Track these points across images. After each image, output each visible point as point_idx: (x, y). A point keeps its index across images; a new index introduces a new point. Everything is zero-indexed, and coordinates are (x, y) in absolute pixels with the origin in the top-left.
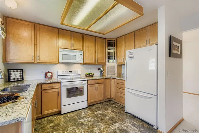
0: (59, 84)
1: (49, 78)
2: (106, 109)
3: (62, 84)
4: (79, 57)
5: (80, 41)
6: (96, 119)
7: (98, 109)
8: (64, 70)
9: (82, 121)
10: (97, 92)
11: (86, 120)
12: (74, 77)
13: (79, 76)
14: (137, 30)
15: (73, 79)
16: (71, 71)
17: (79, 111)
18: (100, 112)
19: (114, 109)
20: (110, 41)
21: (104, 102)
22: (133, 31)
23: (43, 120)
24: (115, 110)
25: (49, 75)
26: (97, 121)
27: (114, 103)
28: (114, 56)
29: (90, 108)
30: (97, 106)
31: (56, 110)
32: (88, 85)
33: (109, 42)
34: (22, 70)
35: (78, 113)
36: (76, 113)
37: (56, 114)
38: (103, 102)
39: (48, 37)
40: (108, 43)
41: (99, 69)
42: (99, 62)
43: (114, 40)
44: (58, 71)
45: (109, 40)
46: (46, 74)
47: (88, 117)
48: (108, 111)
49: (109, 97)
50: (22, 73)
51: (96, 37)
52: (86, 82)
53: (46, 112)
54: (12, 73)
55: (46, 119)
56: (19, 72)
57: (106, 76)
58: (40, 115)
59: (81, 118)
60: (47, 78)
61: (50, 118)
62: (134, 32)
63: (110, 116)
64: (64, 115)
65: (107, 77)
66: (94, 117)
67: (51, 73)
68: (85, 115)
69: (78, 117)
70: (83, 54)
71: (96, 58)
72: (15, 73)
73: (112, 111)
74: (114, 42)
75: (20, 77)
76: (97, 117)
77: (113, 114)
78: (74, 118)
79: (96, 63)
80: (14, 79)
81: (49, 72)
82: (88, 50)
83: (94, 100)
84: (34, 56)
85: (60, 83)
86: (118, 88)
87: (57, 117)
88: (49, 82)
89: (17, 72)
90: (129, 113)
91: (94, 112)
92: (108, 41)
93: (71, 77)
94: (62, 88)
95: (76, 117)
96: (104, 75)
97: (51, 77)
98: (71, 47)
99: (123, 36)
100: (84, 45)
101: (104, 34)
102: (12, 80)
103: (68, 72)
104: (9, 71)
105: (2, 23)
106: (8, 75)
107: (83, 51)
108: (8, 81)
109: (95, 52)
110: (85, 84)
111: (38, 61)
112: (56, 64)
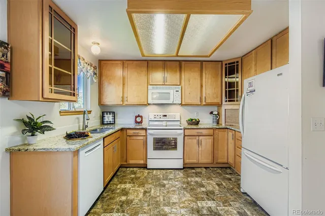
0: (144, 131)
1: (139, 123)
2: (209, 178)
3: (149, 131)
4: (174, 96)
5: (176, 72)
6: (184, 186)
7: (198, 174)
8: (156, 114)
9: (165, 182)
10: (200, 149)
11: (171, 183)
12: (169, 123)
13: (178, 123)
14: (276, 35)
15: (166, 126)
16: (166, 116)
17: (170, 171)
18: (197, 179)
19: (225, 182)
20: (229, 64)
21: (215, 167)
22: (268, 39)
23: (128, 169)
24: (224, 184)
25: (139, 120)
26: (184, 188)
27: (230, 173)
28: (237, 90)
29: (186, 171)
30: (198, 170)
31: (142, 162)
32: (185, 136)
33: (228, 66)
34: (114, 112)
35: (166, 173)
36: (164, 172)
37: (142, 167)
38: (212, 168)
39: (136, 74)
40: (226, 68)
41: (211, 113)
42: (209, 102)
43: (237, 62)
44: (150, 114)
45: (227, 62)
46: (136, 117)
47: (176, 180)
48: (211, 182)
49: (225, 160)
50: (114, 116)
51: (202, 62)
52: (182, 131)
53: (131, 162)
54: (105, 115)
55: (131, 169)
56: (111, 115)
57: (221, 124)
58: (125, 163)
59: (166, 179)
60: (136, 122)
61: (135, 169)
62: (271, 40)
63: (210, 188)
64: (149, 171)
65: (223, 125)
66: (184, 183)
67: (141, 117)
68: (173, 177)
69: (163, 177)
70: (180, 91)
71: (204, 95)
72: (108, 115)
73: (217, 184)
74: (237, 65)
75: (112, 120)
76: (188, 183)
77: (217, 187)
78: (159, 176)
79: (204, 103)
80: (107, 122)
81: (139, 116)
82: (189, 84)
83: (195, 161)
84: (123, 97)
85: (146, 129)
86: (238, 147)
87: (142, 170)
88: (138, 127)
89: (110, 114)
90: (248, 196)
91: (188, 177)
92: (226, 64)
93: (164, 123)
94: (149, 137)
95: (162, 177)
96: (220, 123)
97: (141, 122)
98: (164, 82)
99: (252, 51)
100: (183, 76)
101: (207, 57)
102: (106, 123)
103: (162, 117)
104: (103, 113)
105: (95, 68)
106: (102, 117)
107: (180, 87)
108: (103, 123)
109: (202, 86)
110: (180, 134)
111: (126, 103)
112: (145, 105)
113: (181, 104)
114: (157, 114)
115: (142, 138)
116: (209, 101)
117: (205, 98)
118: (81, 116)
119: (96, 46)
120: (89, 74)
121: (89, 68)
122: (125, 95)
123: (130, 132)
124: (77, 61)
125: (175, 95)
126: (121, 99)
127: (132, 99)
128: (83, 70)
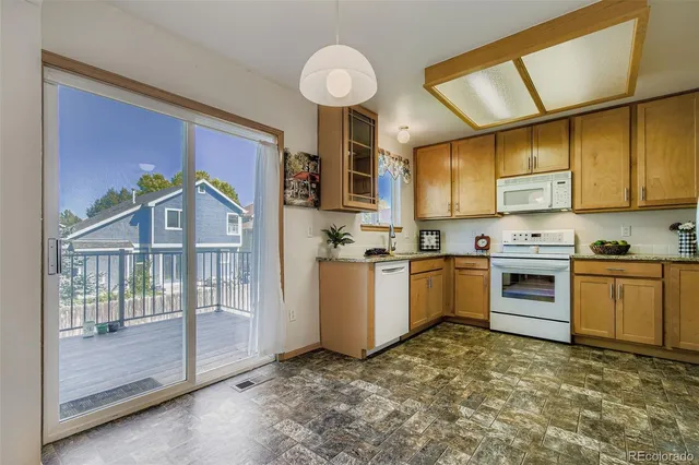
0: (486, 262)
1: (482, 249)
3: (492, 261)
4: (554, 193)
5: (560, 142)
8: (518, 232)
10: (619, 307)
16: (538, 235)
17: (536, 340)
23: (456, 325)
25: (482, 243)
29: (577, 349)
30: (612, 354)
32: (573, 274)
34: (439, 232)
36: (522, 340)
37: (482, 327)
38: (663, 359)
41: (675, 227)
42: (659, 199)
44: (505, 233)
46: (478, 239)
50: (440, 238)
51: (633, 105)
52: (566, 264)
54: (425, 236)
55: (462, 326)
56: (435, 236)
58: (452, 315)
60: (477, 248)
61: (468, 327)
64: (493, 333)
67: (488, 238)
69: (515, 345)
70: (568, 182)
71: (641, 184)
72: (430, 236)
75: (435, 245)
80: (428, 246)
81: (483, 236)
82: (595, 164)
84: (451, 204)
85: (490, 258)
87: (480, 330)
89: (432, 234)
94: (493, 271)
97: (486, 248)
98: (531, 167)
101: (624, 95)
102: (425, 248)
103: (529, 237)
104: (421, 232)
105: (406, 162)
106: (420, 240)
107: (569, 173)
108: (420, 248)
109: (632, 164)
110: (561, 269)
111: (458, 214)
112: (492, 217)
113: (573, 210)
114: (520, 232)
115: (481, 273)
116: (655, 196)
117: (645, 190)
118: (386, 234)
119: (404, 131)
120: (396, 173)
121: (397, 163)
122: (456, 200)
123: (462, 263)
124: (380, 157)
125: (555, 191)
126: (447, 208)
127: (467, 205)
128: (388, 168)
